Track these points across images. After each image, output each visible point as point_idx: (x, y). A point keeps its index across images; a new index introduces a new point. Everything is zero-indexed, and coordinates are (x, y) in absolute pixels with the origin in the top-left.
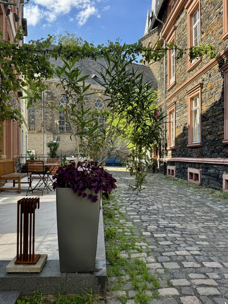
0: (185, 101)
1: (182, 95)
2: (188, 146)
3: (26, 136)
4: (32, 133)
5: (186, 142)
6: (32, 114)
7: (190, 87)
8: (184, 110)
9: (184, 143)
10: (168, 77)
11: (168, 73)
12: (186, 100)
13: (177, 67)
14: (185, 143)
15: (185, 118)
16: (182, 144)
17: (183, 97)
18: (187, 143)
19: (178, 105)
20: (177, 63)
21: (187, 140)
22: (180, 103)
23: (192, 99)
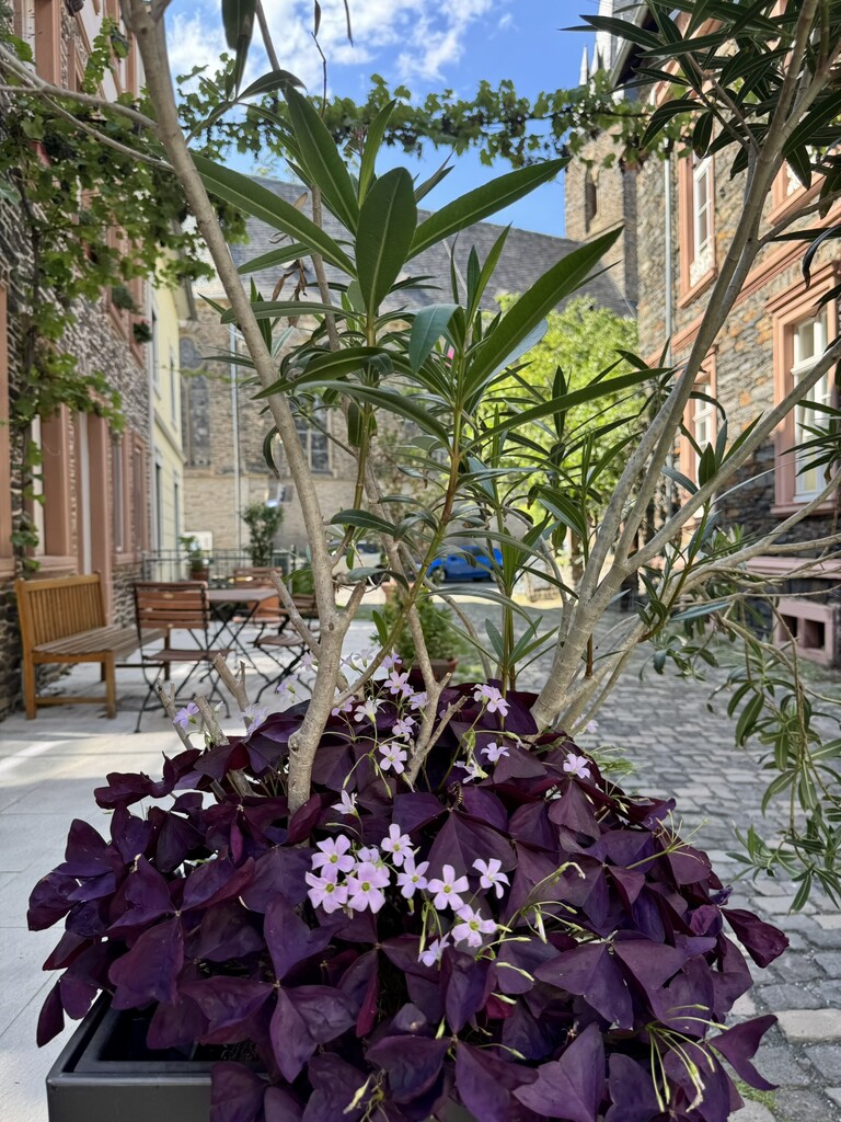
0: (759, 340)
1: (747, 318)
2: (774, 511)
3: (176, 486)
4: (201, 476)
5: (768, 496)
6: (199, 412)
7: (785, 280)
8: (756, 375)
9: (757, 500)
10: (683, 255)
11: (682, 242)
12: (766, 335)
13: (722, 211)
14: (762, 503)
15: (762, 405)
16: (746, 503)
17: (750, 324)
18: (772, 500)
19: (729, 356)
20: (723, 196)
21: (770, 491)
22: (739, 347)
23: (791, 329)
